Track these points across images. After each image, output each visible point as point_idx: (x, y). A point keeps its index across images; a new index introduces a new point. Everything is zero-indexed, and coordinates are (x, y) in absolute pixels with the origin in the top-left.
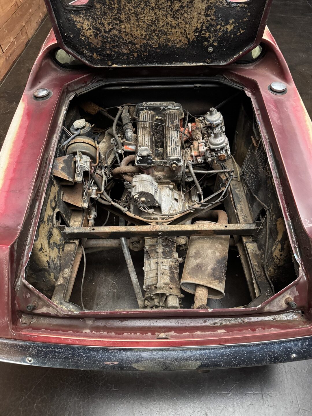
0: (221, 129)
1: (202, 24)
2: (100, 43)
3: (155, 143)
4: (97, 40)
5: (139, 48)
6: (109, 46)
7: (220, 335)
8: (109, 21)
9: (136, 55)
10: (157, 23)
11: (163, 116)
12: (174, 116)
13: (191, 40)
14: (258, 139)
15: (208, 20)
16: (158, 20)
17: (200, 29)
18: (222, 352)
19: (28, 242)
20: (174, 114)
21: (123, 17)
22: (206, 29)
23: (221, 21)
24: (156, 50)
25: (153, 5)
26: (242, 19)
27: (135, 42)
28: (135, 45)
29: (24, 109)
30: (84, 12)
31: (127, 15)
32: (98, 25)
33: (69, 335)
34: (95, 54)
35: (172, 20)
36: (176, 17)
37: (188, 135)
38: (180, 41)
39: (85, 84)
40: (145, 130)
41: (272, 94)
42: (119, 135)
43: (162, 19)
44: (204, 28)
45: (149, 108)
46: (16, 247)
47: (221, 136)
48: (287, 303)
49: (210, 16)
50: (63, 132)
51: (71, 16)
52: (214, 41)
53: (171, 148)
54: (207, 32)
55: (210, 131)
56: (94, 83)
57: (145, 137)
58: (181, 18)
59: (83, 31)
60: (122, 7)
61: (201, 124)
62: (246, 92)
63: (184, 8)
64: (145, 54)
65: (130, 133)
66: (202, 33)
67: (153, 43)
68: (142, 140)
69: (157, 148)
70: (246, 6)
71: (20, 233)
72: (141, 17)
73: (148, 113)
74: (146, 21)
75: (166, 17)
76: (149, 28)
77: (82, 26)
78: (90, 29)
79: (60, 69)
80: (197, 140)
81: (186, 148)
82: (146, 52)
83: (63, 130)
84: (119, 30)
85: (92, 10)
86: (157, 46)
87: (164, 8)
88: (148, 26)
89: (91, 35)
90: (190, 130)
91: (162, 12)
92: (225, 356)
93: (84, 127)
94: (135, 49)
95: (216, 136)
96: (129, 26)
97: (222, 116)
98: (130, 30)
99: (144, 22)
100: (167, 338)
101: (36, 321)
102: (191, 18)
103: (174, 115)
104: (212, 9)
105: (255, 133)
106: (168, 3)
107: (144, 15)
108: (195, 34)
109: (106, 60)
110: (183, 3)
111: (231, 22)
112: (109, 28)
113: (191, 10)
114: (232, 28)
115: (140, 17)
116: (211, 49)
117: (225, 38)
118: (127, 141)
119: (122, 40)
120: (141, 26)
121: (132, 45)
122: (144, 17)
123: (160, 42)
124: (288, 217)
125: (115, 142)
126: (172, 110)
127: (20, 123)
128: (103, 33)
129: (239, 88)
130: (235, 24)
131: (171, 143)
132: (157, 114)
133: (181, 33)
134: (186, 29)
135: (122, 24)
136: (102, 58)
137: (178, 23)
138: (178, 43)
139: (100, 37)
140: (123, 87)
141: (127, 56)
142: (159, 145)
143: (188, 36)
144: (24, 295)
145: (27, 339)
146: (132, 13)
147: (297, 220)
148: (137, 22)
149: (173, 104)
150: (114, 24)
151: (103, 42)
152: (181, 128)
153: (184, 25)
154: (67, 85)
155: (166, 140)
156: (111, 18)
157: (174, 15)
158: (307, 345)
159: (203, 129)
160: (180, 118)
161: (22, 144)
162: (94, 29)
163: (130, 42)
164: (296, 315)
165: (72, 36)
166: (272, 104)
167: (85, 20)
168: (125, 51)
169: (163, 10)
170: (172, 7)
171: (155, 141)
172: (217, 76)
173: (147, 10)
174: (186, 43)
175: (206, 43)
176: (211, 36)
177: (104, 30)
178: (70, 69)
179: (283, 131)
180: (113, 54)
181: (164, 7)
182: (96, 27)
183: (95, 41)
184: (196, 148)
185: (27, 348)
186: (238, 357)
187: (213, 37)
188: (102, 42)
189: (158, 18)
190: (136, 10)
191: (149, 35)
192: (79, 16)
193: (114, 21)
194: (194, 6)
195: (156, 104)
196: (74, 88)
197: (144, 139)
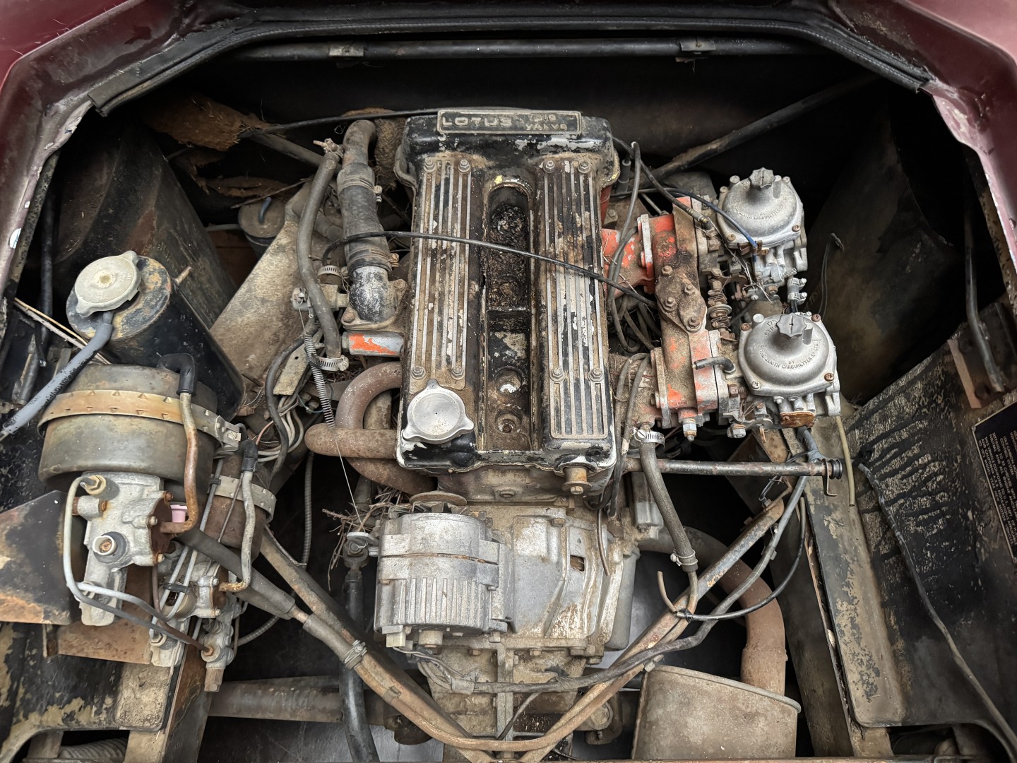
0: (790, 259)
11: (526, 174)
12: (577, 186)
20: (577, 174)
37: (638, 275)
39: (140, 44)
40: (443, 271)
45: (463, 143)
53: (566, 383)
57: (441, 312)
62: (942, 105)
65: (371, 285)
68: (430, 333)
69: (499, 335)
73: (457, 163)
80: (682, 331)
90: (648, 257)
95: (785, 344)
103: (577, 179)
118: (361, 318)
125: (310, 310)
126: (567, 155)
129: (906, 80)
131: (566, 354)
132: (501, 167)
140: (336, 52)
142: (508, 324)
149: (572, 124)
154: (42, 59)
159: (707, 259)
171: (491, 314)
184: (677, 371)
195: (495, 123)
196: (80, 66)
197: (435, 323)
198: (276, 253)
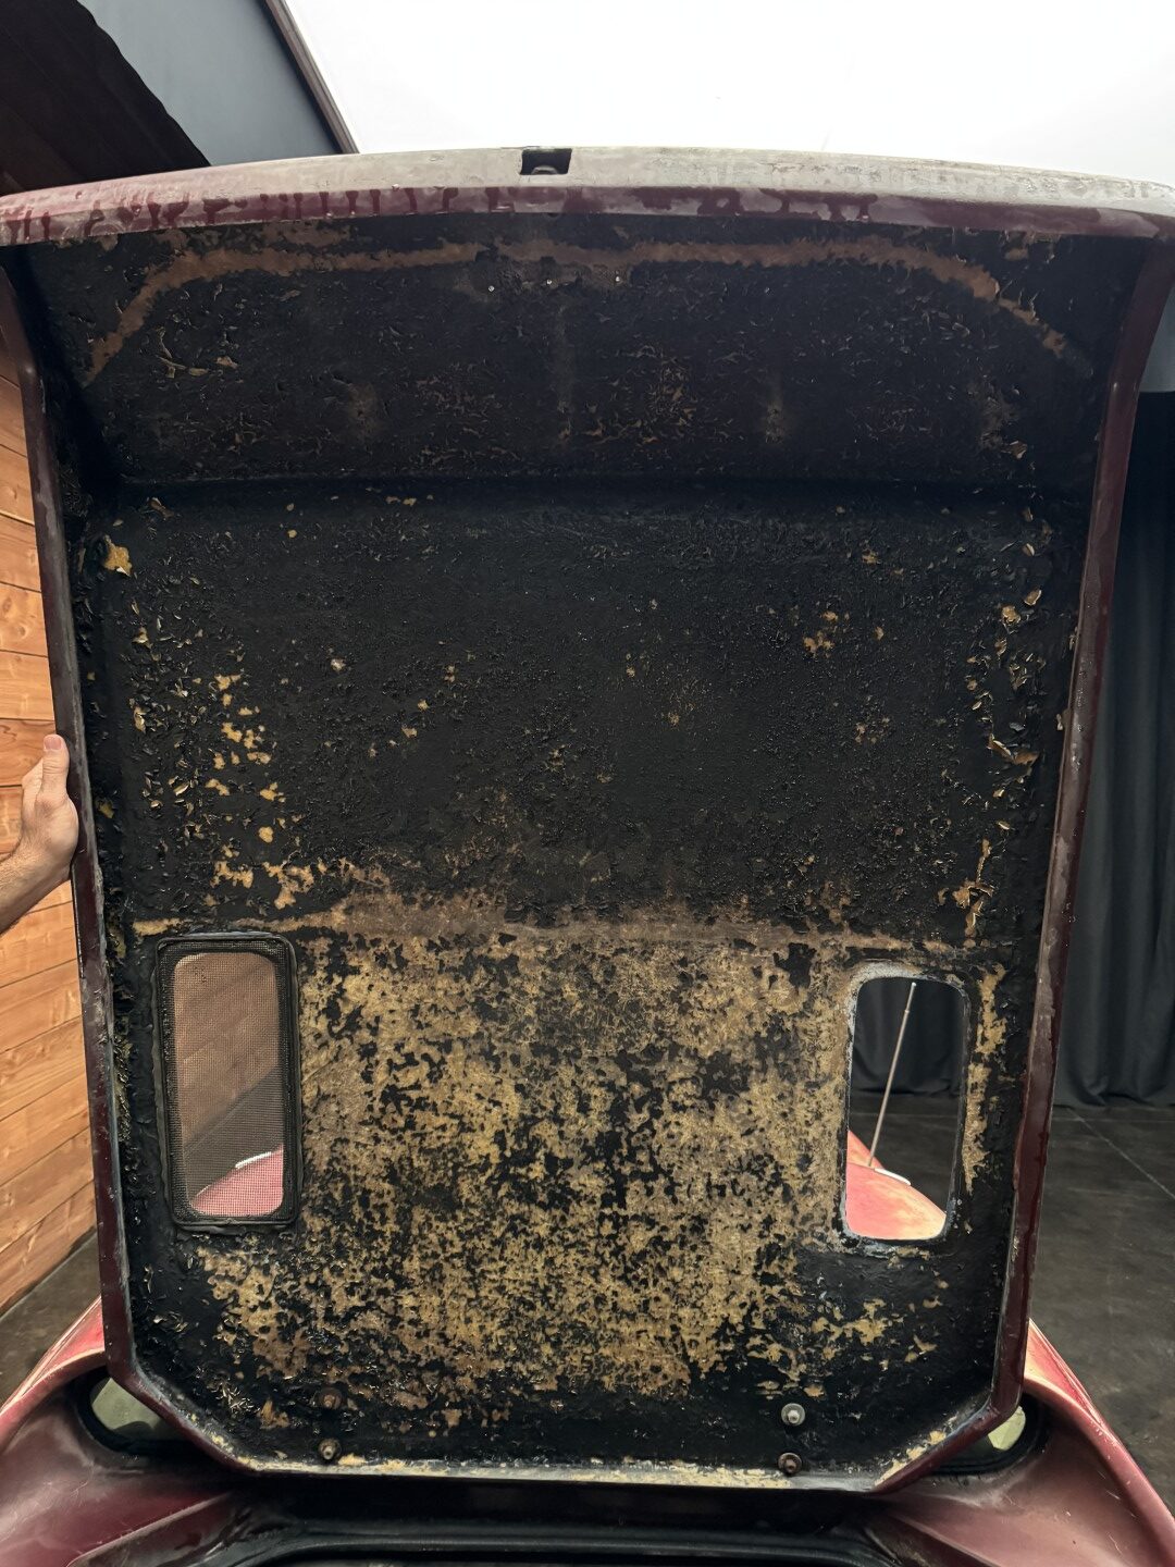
1: (750, 1311)
2: (300, 1363)
4: (290, 1348)
5: (471, 1392)
6: (339, 1375)
8: (353, 1277)
9: (453, 1417)
10: (557, 1298)
13: (706, 1370)
15: (772, 1296)
16: (558, 1285)
17: (740, 1328)
21: (412, 1266)
22: (767, 1331)
23: (828, 1304)
24: (548, 1401)
25: (543, 1231)
26: (918, 1303)
27: (453, 1364)
28: (454, 1378)
30: (254, 1241)
31: (432, 1262)
32: (305, 1291)
34: (268, 1407)
35: (618, 1290)
36: (636, 1278)
38: (656, 1369)
39: (186, 1551)
43: (578, 1283)
44: (759, 1324)
49: (781, 1282)
51: (196, 1254)
52: (805, 1380)
54: (770, 1342)
56: (237, 1538)
58: (655, 1282)
59: (236, 1310)
60: (415, 1232)
63: (667, 1246)
64: (496, 1415)
66: (748, 1346)
67: (533, 1373)
70: (925, 1254)
72: (489, 1272)
74: (510, 1287)
75: (596, 1276)
76: (518, 1314)
77: (235, 1294)
78: (266, 1305)
79: (97, 1461)
82: (501, 1410)
84: (392, 1312)
85: (290, 1235)
86: (553, 1386)
87: (584, 1244)
88: (514, 1305)
89: (264, 1330)
91: (580, 1257)
94: (451, 1395)
96: (436, 1300)
98: (436, 1316)
99: (501, 1289)
102: (701, 1286)
104: (783, 1258)
106: (601, 1224)
107: (502, 1264)
108: (718, 1345)
109: (314, 1435)
110: (664, 1229)
111: (871, 1309)
112: (351, 1305)
113: (699, 1258)
114: (878, 1333)
115: (483, 1271)
116: (794, 1413)
117: (851, 1367)
119: (397, 1354)
120: (485, 1303)
121: (441, 1376)
122: (503, 1270)
123: (565, 1370)
128: (320, 1325)
130: (891, 1318)
133: (661, 1339)
134: (679, 1325)
135: (404, 1293)
136: (298, 1423)
137: (646, 1303)
138: (644, 1377)
139: (304, 1335)
141: (412, 1423)
143: (691, 1353)
146: (453, 1256)
148: (470, 1287)
150: (374, 1291)
151: (315, 1359)
153: (669, 1310)
156: (362, 1269)
157: (627, 1270)
162: (284, 1307)
163: (431, 1366)
165: (181, 1327)
167: (254, 1270)
168: (407, 1400)
169: (582, 1252)
170: (620, 1243)
172: (835, 1531)
173: (515, 1246)
174: (680, 1382)
175: (770, 1385)
176: (792, 1355)
177: (329, 1310)
180: (350, 1411)
181: (584, 1239)
182: (293, 1299)
183: (282, 1351)
187: (798, 1363)
188: (309, 1357)
189: (560, 1276)
190: (469, 1245)
191: (519, 1342)
192: (228, 1255)
193: (374, 1279)
194: (708, 1243)
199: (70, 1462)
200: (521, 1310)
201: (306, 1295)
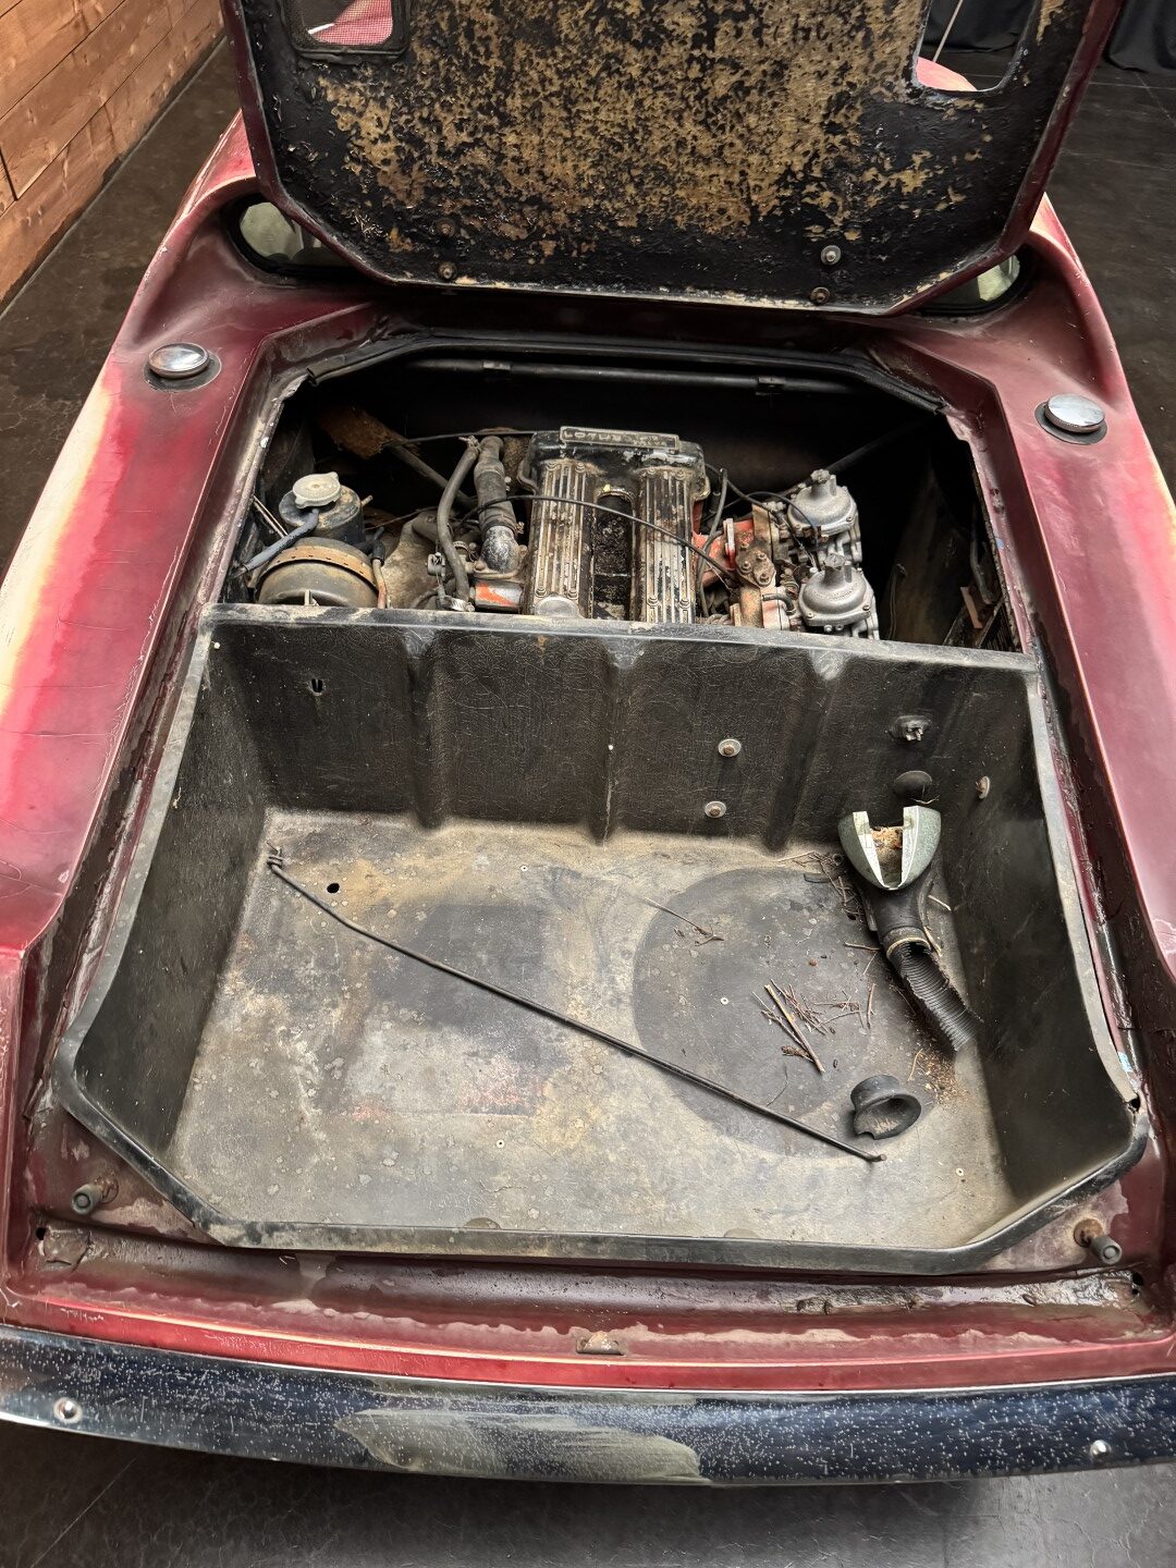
0: (848, 551)
1: (811, 160)
2: (419, 194)
3: (596, 585)
4: (408, 181)
5: (564, 226)
6: (453, 207)
7: (820, 1351)
8: (461, 113)
9: (549, 248)
10: (643, 140)
11: (630, 484)
12: (674, 489)
13: (764, 213)
14: (987, 602)
15: (833, 146)
16: (645, 128)
17: (800, 175)
18: (827, 1420)
19: (93, 936)
20: (674, 480)
21: (515, 103)
22: (822, 179)
23: (881, 154)
24: (628, 236)
25: (635, 71)
26: (961, 155)
27: (551, 200)
28: (550, 212)
29: (109, 416)
30: (369, 72)
31: (533, 100)
32: (419, 126)
33: (230, 1318)
34: (394, 232)
35: (698, 134)
36: (715, 123)
37: (723, 563)
38: (722, 211)
39: (345, 342)
40: (561, 534)
41: (1049, 437)
42: (460, 543)
43: (663, 126)
44: (817, 172)
45: (581, 452)
46: (46, 958)
47: (849, 580)
48: (1085, 1242)
49: (844, 132)
50: (252, 516)
51: (318, 83)
52: (846, 225)
53: (659, 608)
54: (823, 190)
55: (804, 557)
56: (379, 338)
57: (559, 559)
58: (732, 127)
59: (359, 142)
60: (517, 68)
61: (773, 525)
62: (952, 421)
63: (747, 92)
64: (585, 247)
65: (502, 540)
66: (804, 192)
67: (617, 211)
68: (550, 571)
69: (601, 605)
70: (979, 106)
71: (68, 902)
72: (584, 112)
73: (574, 467)
74: (602, 128)
75: (679, 120)
76: (608, 155)
77: (356, 126)
78: (385, 138)
79: (256, 277)
80: (755, 586)
81: (710, 614)
82: (589, 242)
83: (253, 509)
84: (497, 150)
85: (402, 67)
86: (634, 223)
87: (672, 87)
88: (605, 145)
89: (386, 162)
90: (731, 546)
91: (667, 99)
92: (839, 1437)
93: (332, 505)
94: (547, 227)
95: (830, 578)
96: (536, 139)
97: (853, 505)
98: (535, 155)
99: (594, 130)
100: (619, 1354)
101: (102, 1254)
102: (772, 133)
103: (674, 484)
104: (851, 107)
105: (979, 576)
106: (689, 68)
107: (596, 104)
108: (778, 191)
109: (435, 259)
110: (747, 73)
111: (917, 160)
112: (460, 141)
113: (775, 105)
114: (919, 183)
115: (578, 111)
116: (832, 253)
117: (887, 217)
118: (490, 568)
119: (501, 189)
120: (579, 143)
121: (540, 210)
122: (596, 111)
123: (645, 208)
124: (1099, 908)
125: (443, 570)
126: (666, 467)
127: (90, 471)
128: (434, 159)
129: (926, 405)
130: (933, 169)
131: (660, 591)
132: (610, 477)
133: (729, 183)
134: (747, 170)
135: (507, 130)
136: (420, 248)
137: (722, 148)
138: (711, 218)
139: (421, 169)
140: (489, 365)
141: (515, 251)
142: (611, 592)
143: (754, 197)
144: (64, 1150)
145: (66, 1328)
146: (551, 95)
147: (1134, 922)
148: (566, 127)
149: (671, 443)
150: (481, 128)
151: (431, 191)
152: (695, 534)
153: (740, 156)
154: (280, 339)
155: (638, 577)
156: (469, 106)
157: (709, 115)
158: (1151, 1410)
159: (779, 547)
160: (696, 496)
161: (93, 551)
162: (401, 140)
163: (532, 201)
164: (1111, 1287)
165: (313, 156)
166: (1050, 477)
167: (371, 102)
168: (511, 231)
169: (669, 95)
170: (705, 87)
171: (597, 576)
172: (846, 351)
173: (608, 87)
174: (742, 223)
175: (816, 229)
176: (840, 203)
177: (441, 145)
178: (292, 281)
179: (1087, 580)
180: (464, 239)
181: (673, 81)
182: (409, 133)
183: (402, 183)
184: (750, 616)
185: (60, 1363)
186: (888, 1443)
187: (844, 210)
188: (426, 188)
189: (647, 119)
190: (567, 84)
191: (607, 181)
192: (347, 86)
193: (480, 116)
194: (785, 90)
195: (608, 438)
196: (302, 350)
197: (555, 566)
198: (390, 566)
199: (234, 276)
200: (611, 151)
201: (420, 130)
